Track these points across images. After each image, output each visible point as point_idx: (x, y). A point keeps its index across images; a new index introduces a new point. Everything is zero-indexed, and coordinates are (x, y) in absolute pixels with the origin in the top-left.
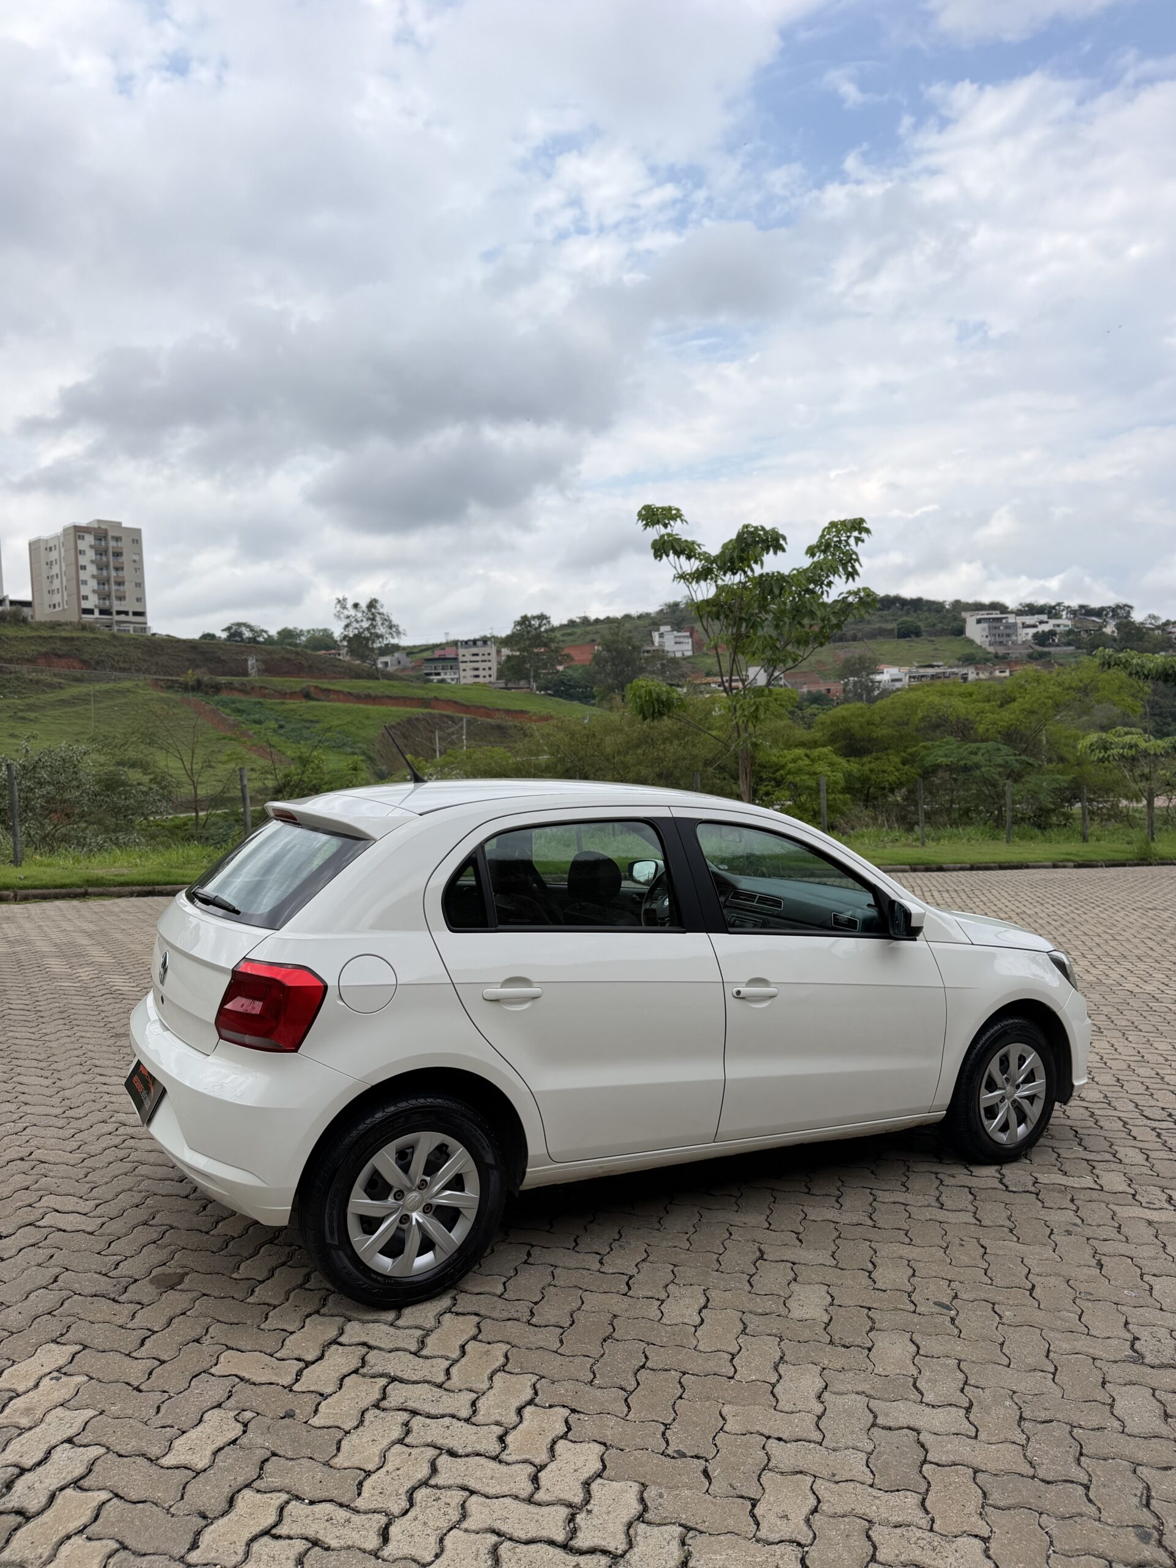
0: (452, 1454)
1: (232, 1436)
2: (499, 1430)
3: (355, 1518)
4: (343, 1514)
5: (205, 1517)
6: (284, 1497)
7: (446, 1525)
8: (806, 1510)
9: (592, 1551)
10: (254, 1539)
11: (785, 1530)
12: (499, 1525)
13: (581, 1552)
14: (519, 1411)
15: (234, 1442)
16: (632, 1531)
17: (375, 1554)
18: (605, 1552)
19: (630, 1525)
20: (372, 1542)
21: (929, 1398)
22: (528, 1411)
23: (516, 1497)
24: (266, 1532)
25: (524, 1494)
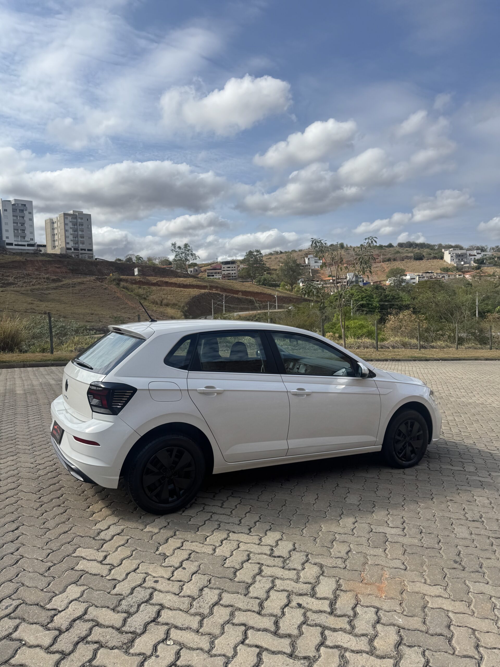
0: (234, 532)
1: (165, 525)
2: (249, 528)
3: (205, 546)
4: (202, 545)
5: (159, 543)
6: (183, 540)
7: (233, 549)
8: (346, 551)
9: (279, 557)
10: (175, 549)
11: (339, 555)
12: (249, 550)
13: (275, 557)
14: (255, 523)
15: (165, 527)
16: (291, 553)
17: (212, 554)
18: (282, 557)
19: (290, 551)
20: (211, 552)
21: (391, 525)
22: (257, 524)
23: (255, 544)
24: (179, 548)
25: (257, 543)
